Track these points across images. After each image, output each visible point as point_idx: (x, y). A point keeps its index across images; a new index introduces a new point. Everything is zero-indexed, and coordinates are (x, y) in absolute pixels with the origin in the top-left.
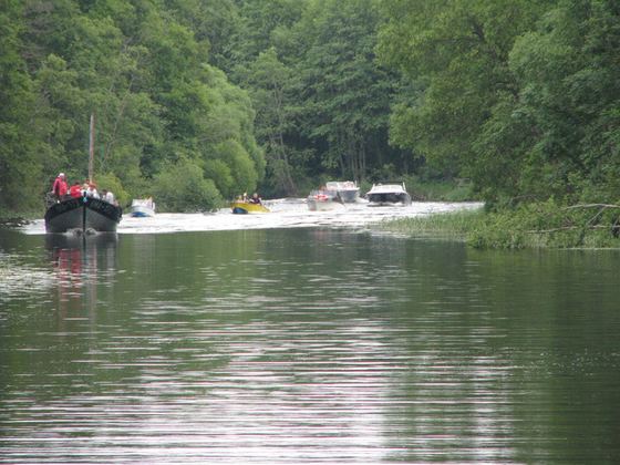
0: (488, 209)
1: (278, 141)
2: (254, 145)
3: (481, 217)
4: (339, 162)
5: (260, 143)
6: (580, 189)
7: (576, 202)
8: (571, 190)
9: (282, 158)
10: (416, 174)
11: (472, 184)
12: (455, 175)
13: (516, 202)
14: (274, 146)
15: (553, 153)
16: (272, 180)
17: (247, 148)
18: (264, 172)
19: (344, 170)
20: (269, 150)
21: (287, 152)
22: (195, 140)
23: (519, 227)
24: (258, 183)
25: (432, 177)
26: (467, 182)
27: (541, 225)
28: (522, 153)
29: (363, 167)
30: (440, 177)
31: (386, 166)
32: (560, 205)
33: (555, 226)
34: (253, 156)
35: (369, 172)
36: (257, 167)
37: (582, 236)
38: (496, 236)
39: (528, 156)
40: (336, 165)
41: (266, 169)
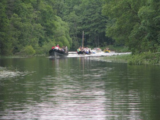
0: (133, 54)
1: (75, 36)
2: (69, 37)
3: (131, 56)
4: (92, 42)
5: (71, 37)
6: (158, 48)
7: (157, 52)
8: (155, 48)
9: (77, 41)
10: (113, 45)
11: (128, 47)
12: (124, 45)
13: (140, 52)
14: (74, 37)
15: (150, 39)
16: (74, 47)
17: (67, 38)
18: (72, 45)
19: (93, 44)
20: (73, 39)
21: (78, 39)
22: (53, 36)
23: (141, 58)
24: (70, 48)
25: (117, 46)
26: (127, 47)
27: (147, 58)
28: (142, 39)
29: (99, 43)
30: (119, 46)
31: (105, 43)
32: (152, 53)
33: (151, 58)
34: (69, 41)
35: (100, 44)
36: (70, 43)
37: (158, 61)
38: (135, 61)
39: (143, 40)
40: (91, 42)
41: (72, 44)
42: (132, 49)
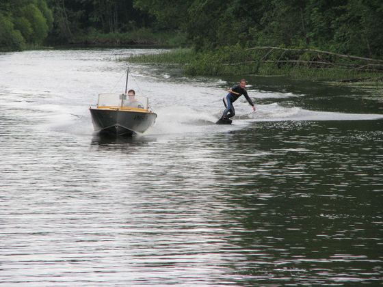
0: (197, 49)
1: (61, 6)
2: (46, 8)
3: (193, 55)
4: (100, 18)
5: (49, 7)
6: (257, 38)
7: (255, 45)
8: (251, 38)
9: (64, 16)
10: (150, 26)
11: (186, 34)
12: (177, 28)
13: (215, 46)
14: (58, 8)
15: (239, 14)
16: (58, 30)
17: (42, 9)
18: (52, 26)
19: (103, 24)
20: (55, 12)
21: (67, 13)
22: (8, 5)
23: (218, 61)
24: (49, 33)
25: (160, 29)
26: (183, 32)
27: (232, 59)
28: (219, 14)
29: (116, 22)
30: (166, 29)
31: (130, 22)
32: (243, 48)
33: (241, 60)
34: (45, 15)
35: (120, 26)
36: (48, 22)
37: (258, 67)
38: (203, 67)
39: (223, 17)
40: (98, 20)
41: (54, 24)
42: (195, 38)
